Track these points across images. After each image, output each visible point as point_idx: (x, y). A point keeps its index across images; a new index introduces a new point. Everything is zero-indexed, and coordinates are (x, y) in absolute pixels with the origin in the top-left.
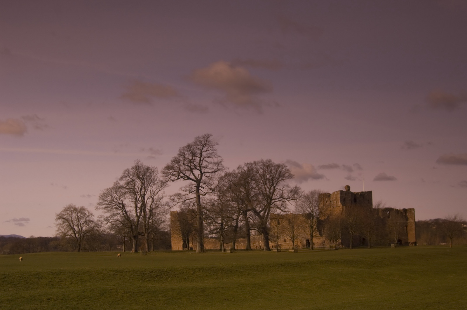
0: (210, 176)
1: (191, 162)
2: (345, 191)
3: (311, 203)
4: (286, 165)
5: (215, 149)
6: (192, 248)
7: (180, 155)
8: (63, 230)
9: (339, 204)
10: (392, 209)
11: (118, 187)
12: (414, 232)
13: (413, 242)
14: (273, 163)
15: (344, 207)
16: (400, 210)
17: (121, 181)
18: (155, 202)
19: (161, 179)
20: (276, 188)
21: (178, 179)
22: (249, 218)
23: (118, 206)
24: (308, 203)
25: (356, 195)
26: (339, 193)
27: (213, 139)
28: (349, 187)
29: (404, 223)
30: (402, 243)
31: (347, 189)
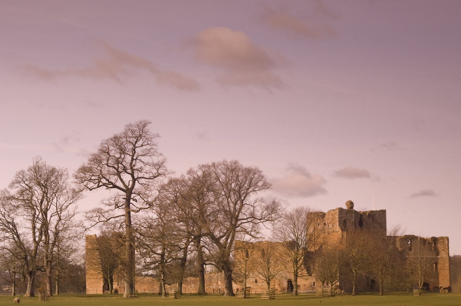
0: (147, 183)
1: (118, 161)
2: (346, 209)
3: (295, 225)
4: (260, 169)
5: (154, 143)
6: (116, 291)
7: (102, 151)
9: (338, 228)
10: (416, 238)
11: (7, 197)
12: (448, 272)
13: (446, 287)
14: (241, 165)
15: (345, 232)
16: (427, 239)
17: (12, 188)
18: (63, 221)
19: (74, 186)
20: (244, 202)
21: (99, 186)
22: (204, 246)
23: (5, 226)
24: (291, 226)
25: (363, 215)
26: (337, 212)
27: (151, 129)
28: (353, 203)
29: (433, 259)
30: (430, 288)
31: (350, 206)
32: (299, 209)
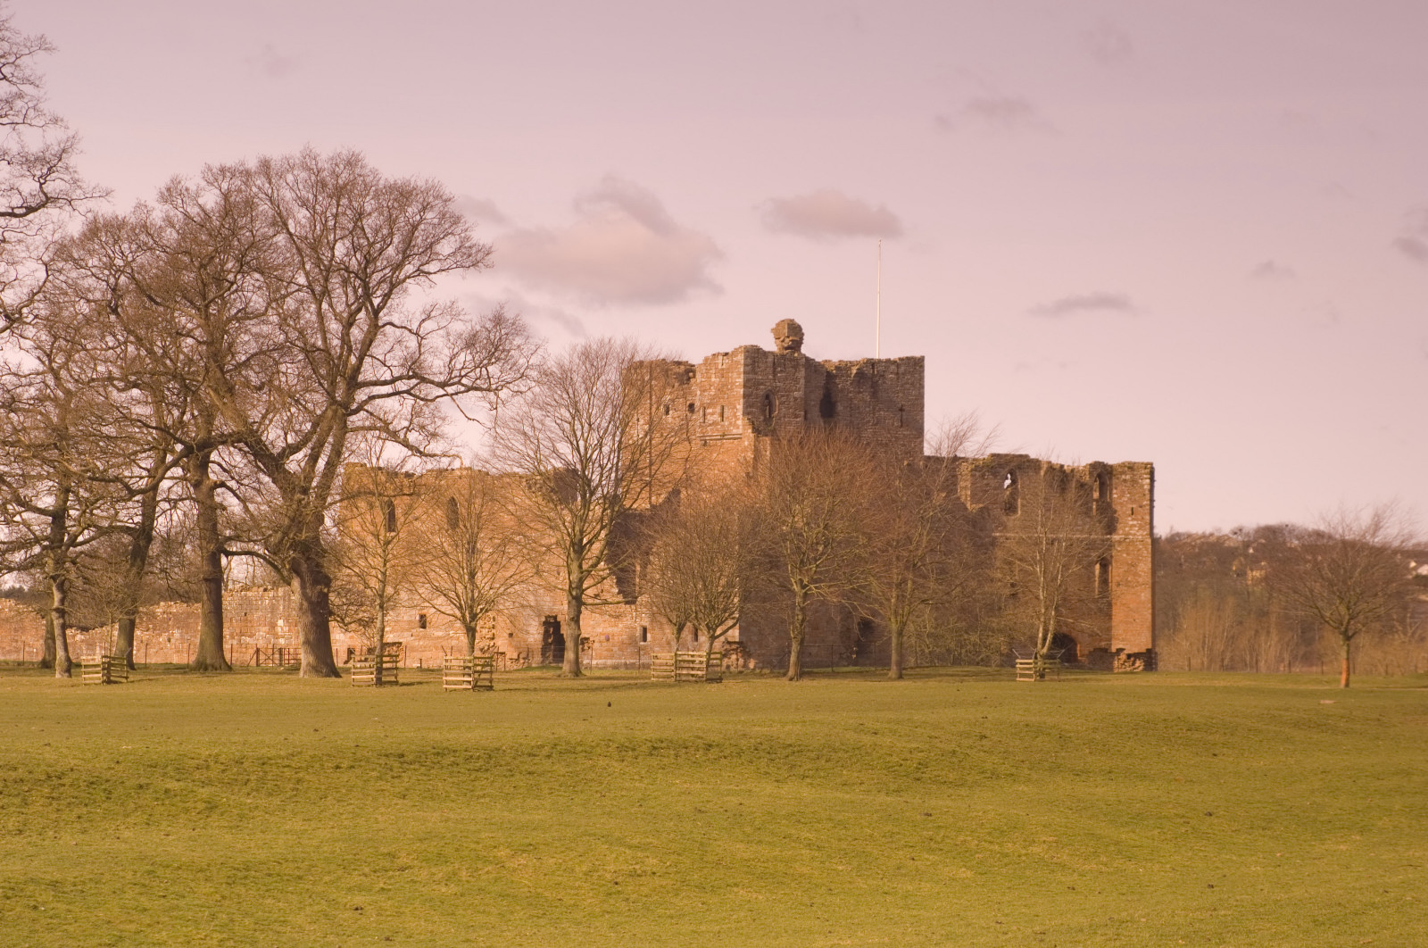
2: (772, 353)
3: (577, 410)
4: (449, 189)
9: (739, 422)
10: (1034, 464)
12: (1146, 595)
13: (1136, 650)
14: (375, 173)
15: (767, 440)
16: (1072, 470)
20: (384, 317)
22: (223, 485)
24: (563, 411)
25: (835, 376)
26: (738, 363)
28: (799, 328)
29: (1091, 546)
30: (1078, 652)
31: (788, 342)
32: (595, 347)
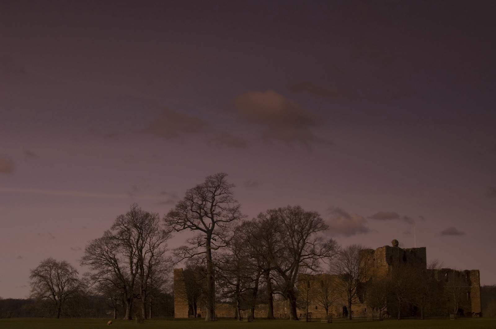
0: (224, 225)
1: (200, 207)
2: (392, 247)
3: (349, 261)
4: (319, 213)
5: (230, 191)
6: (199, 316)
7: (187, 199)
8: (39, 290)
9: (385, 263)
10: (452, 271)
11: (109, 237)
12: (479, 300)
13: (477, 312)
14: (303, 210)
15: (391, 266)
16: (461, 272)
17: (114, 230)
18: (155, 257)
19: (164, 228)
20: (306, 241)
21: (184, 228)
22: (272, 278)
23: (108, 261)
24: (346, 261)
25: (406, 252)
26: (384, 249)
27: (228, 180)
28: (398, 241)
29: (466, 289)
30: (464, 313)
31: (395, 245)
32: (352, 247)
